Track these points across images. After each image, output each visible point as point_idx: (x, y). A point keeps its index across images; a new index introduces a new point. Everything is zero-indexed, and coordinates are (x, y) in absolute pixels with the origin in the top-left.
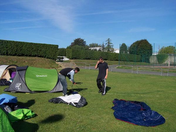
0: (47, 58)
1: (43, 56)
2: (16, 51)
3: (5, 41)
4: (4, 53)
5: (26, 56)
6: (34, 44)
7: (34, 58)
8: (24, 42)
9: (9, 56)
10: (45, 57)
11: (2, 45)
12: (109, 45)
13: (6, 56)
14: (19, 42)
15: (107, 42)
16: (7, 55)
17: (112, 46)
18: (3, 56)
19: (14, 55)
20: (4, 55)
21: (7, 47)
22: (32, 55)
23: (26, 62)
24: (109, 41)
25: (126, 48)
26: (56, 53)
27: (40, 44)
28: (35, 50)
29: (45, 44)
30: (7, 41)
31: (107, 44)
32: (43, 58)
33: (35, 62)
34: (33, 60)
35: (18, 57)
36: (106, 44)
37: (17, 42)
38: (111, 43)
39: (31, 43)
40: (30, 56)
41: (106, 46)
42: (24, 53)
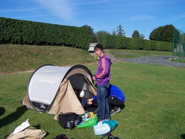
0: (77, 47)
1: (72, 45)
2: (35, 38)
3: (18, 20)
4: (17, 40)
5: (49, 44)
6: (60, 26)
7: (60, 48)
8: (46, 24)
9: (25, 45)
10: (74, 46)
11: (14, 27)
12: (120, 33)
13: (19, 45)
14: (39, 23)
15: (119, 29)
16: (22, 44)
17: (124, 33)
18: (15, 45)
19: (31, 44)
20: (17, 43)
21: (21, 31)
22: (58, 42)
23: (51, 54)
24: (120, 28)
25: (139, 35)
26: (87, 40)
27: (67, 26)
28: (61, 36)
29: (75, 27)
30: (22, 22)
31: (119, 31)
32: (72, 48)
33: (62, 53)
34: (59, 51)
35: (38, 46)
36: (117, 31)
37: (36, 23)
38: (123, 31)
39: (55, 25)
40: (54, 44)
41: (117, 33)
42: (45, 40)
